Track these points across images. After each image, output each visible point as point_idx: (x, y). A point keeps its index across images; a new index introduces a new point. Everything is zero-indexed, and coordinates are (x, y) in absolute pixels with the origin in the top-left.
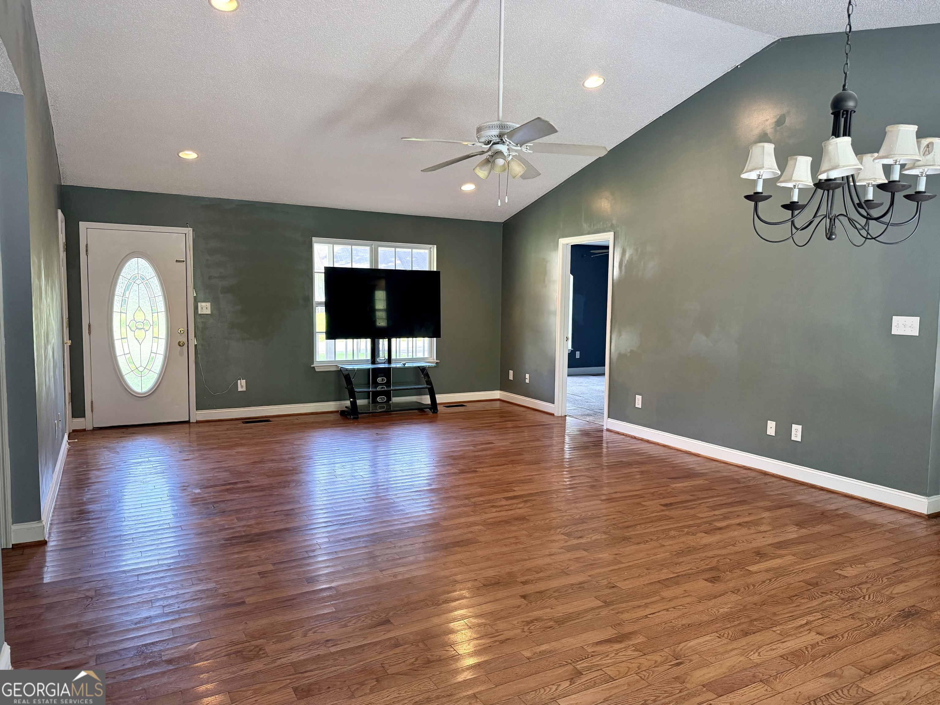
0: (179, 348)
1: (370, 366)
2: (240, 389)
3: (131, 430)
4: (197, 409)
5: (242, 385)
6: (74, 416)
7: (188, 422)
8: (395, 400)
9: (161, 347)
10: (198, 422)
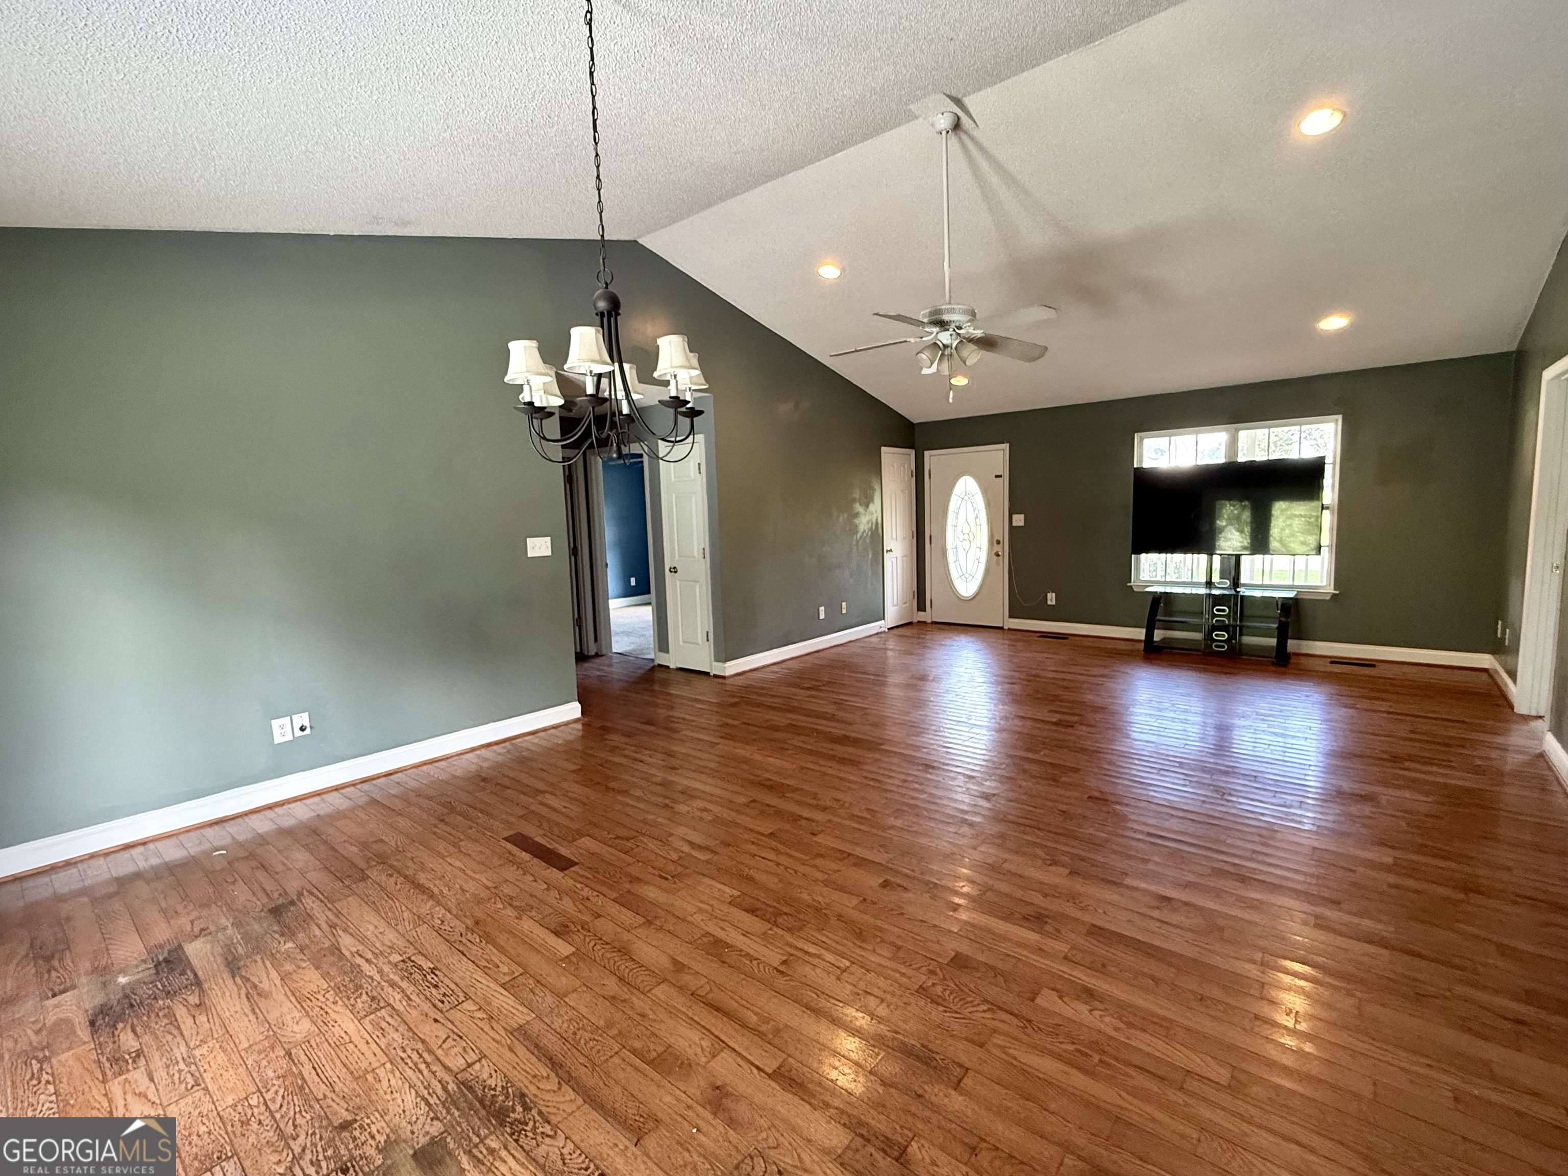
0: (996, 558)
1: (1203, 591)
2: (1049, 603)
3: (956, 627)
4: (1010, 617)
5: (1051, 599)
6: (919, 610)
7: (1001, 628)
8: (1247, 640)
9: (983, 555)
10: (1010, 629)
